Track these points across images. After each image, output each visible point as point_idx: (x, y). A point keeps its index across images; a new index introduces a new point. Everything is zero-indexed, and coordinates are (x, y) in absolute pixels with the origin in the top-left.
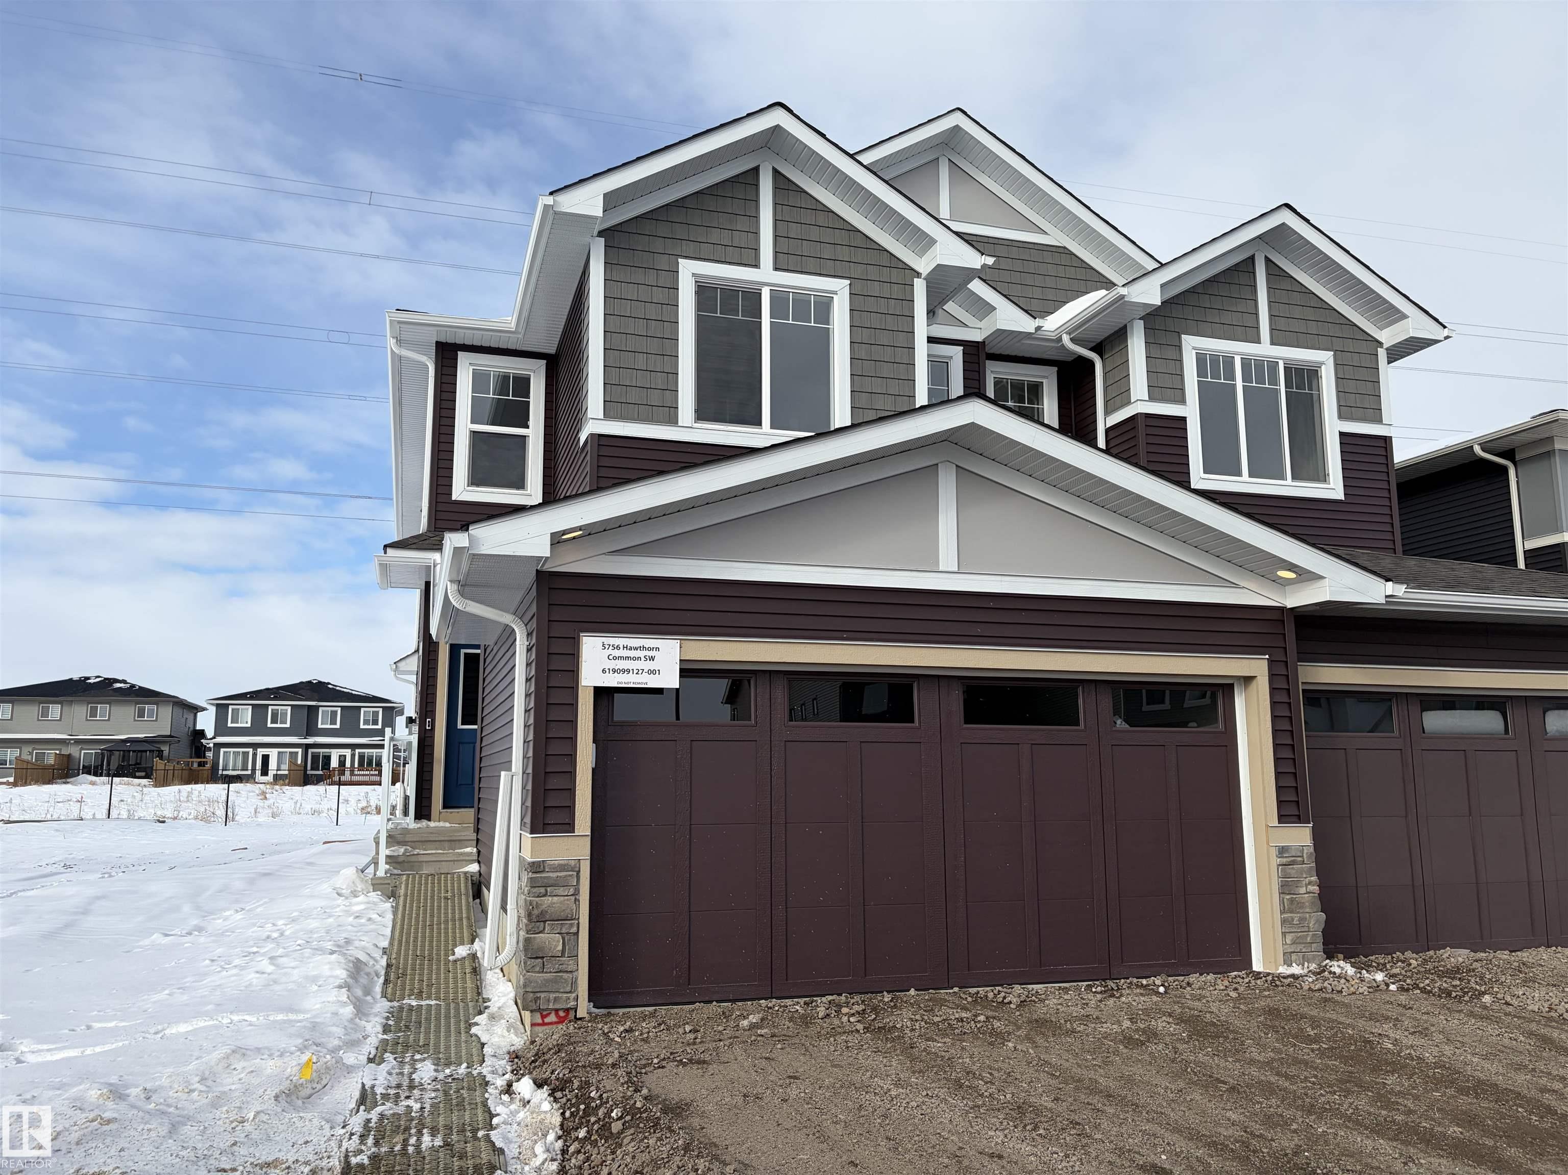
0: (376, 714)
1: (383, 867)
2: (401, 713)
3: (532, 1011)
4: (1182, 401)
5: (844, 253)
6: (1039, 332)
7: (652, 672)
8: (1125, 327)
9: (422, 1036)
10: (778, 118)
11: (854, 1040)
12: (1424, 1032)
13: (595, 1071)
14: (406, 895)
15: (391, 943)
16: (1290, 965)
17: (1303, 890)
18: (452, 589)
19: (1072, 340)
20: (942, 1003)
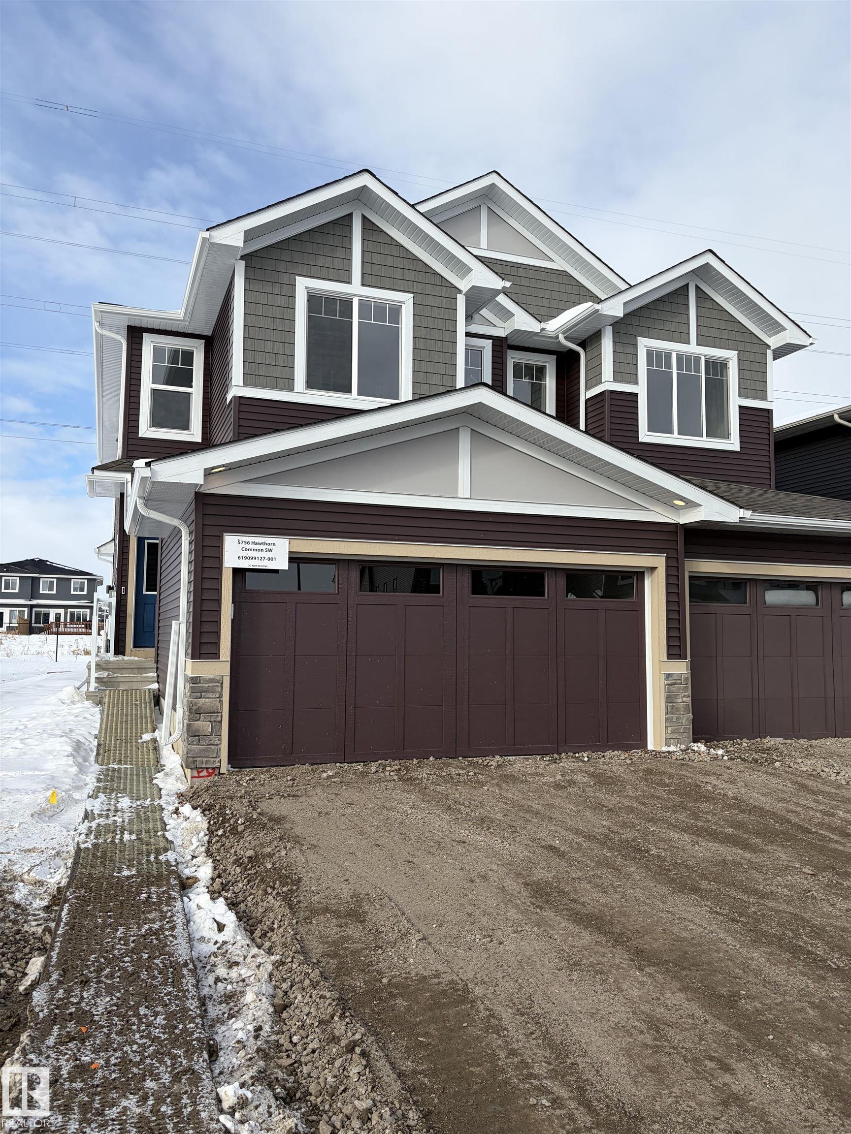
0: (82, 584)
1: (93, 685)
2: (101, 583)
3: (191, 769)
4: (636, 382)
5: (410, 275)
6: (544, 332)
7: (270, 559)
8: (600, 330)
9: (122, 784)
10: (365, 180)
11: (391, 785)
12: (733, 782)
13: (230, 800)
14: (109, 703)
15: (100, 732)
16: (669, 746)
17: (680, 700)
18: (140, 502)
19: (566, 338)
20: (449, 765)
